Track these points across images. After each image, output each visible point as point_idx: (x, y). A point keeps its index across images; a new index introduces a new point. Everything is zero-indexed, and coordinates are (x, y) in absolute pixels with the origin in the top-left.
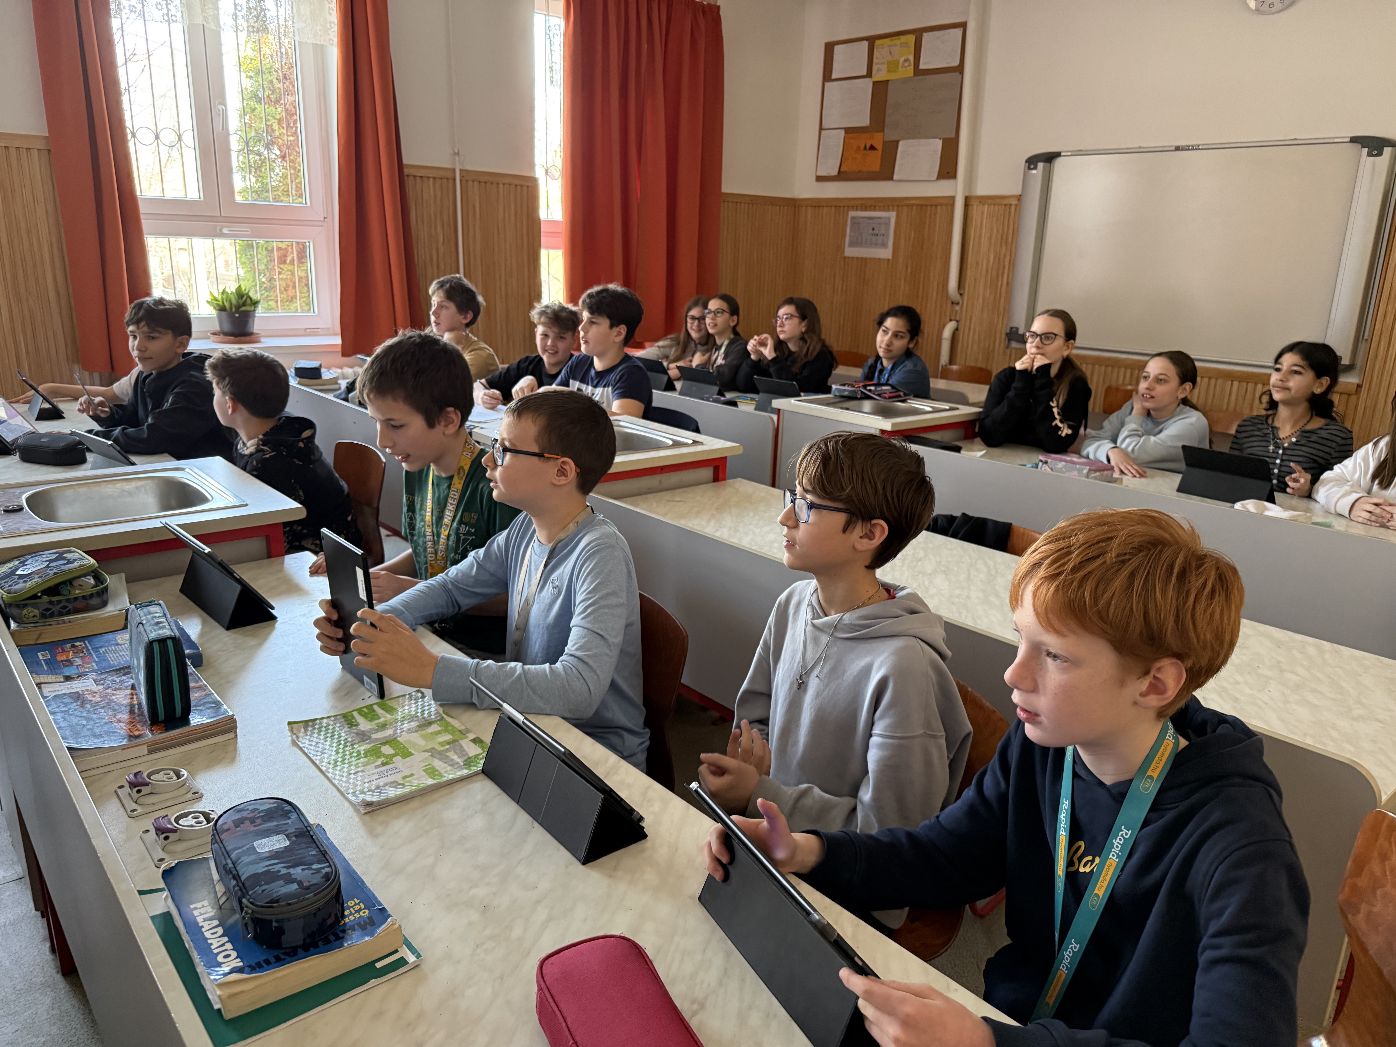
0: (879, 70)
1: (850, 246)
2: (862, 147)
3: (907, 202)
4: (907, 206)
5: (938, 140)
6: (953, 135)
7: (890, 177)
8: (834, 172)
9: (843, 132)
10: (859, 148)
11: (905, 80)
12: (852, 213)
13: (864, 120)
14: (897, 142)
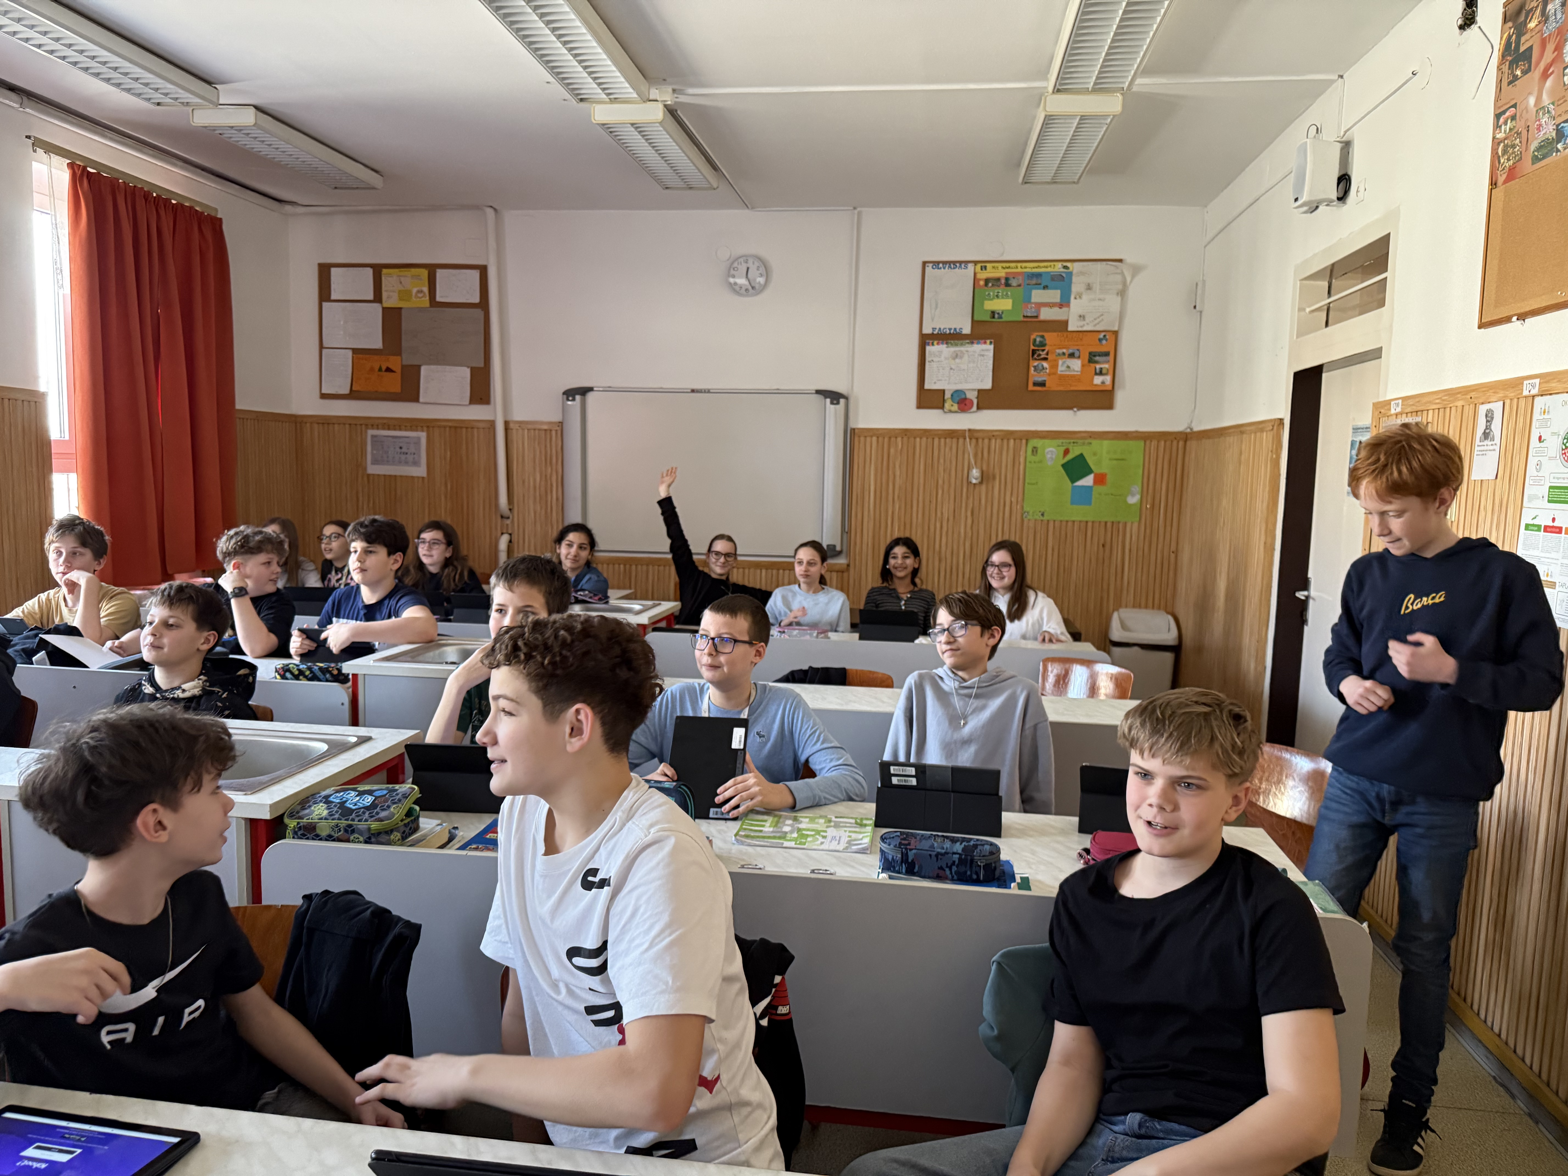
0: (389, 297)
1: (372, 464)
2: (377, 368)
3: (439, 423)
4: (439, 427)
5: (465, 368)
6: (482, 365)
7: (415, 399)
8: (346, 390)
9: (350, 353)
10: (372, 370)
11: (421, 310)
12: (371, 432)
13: (377, 343)
14: (419, 367)
